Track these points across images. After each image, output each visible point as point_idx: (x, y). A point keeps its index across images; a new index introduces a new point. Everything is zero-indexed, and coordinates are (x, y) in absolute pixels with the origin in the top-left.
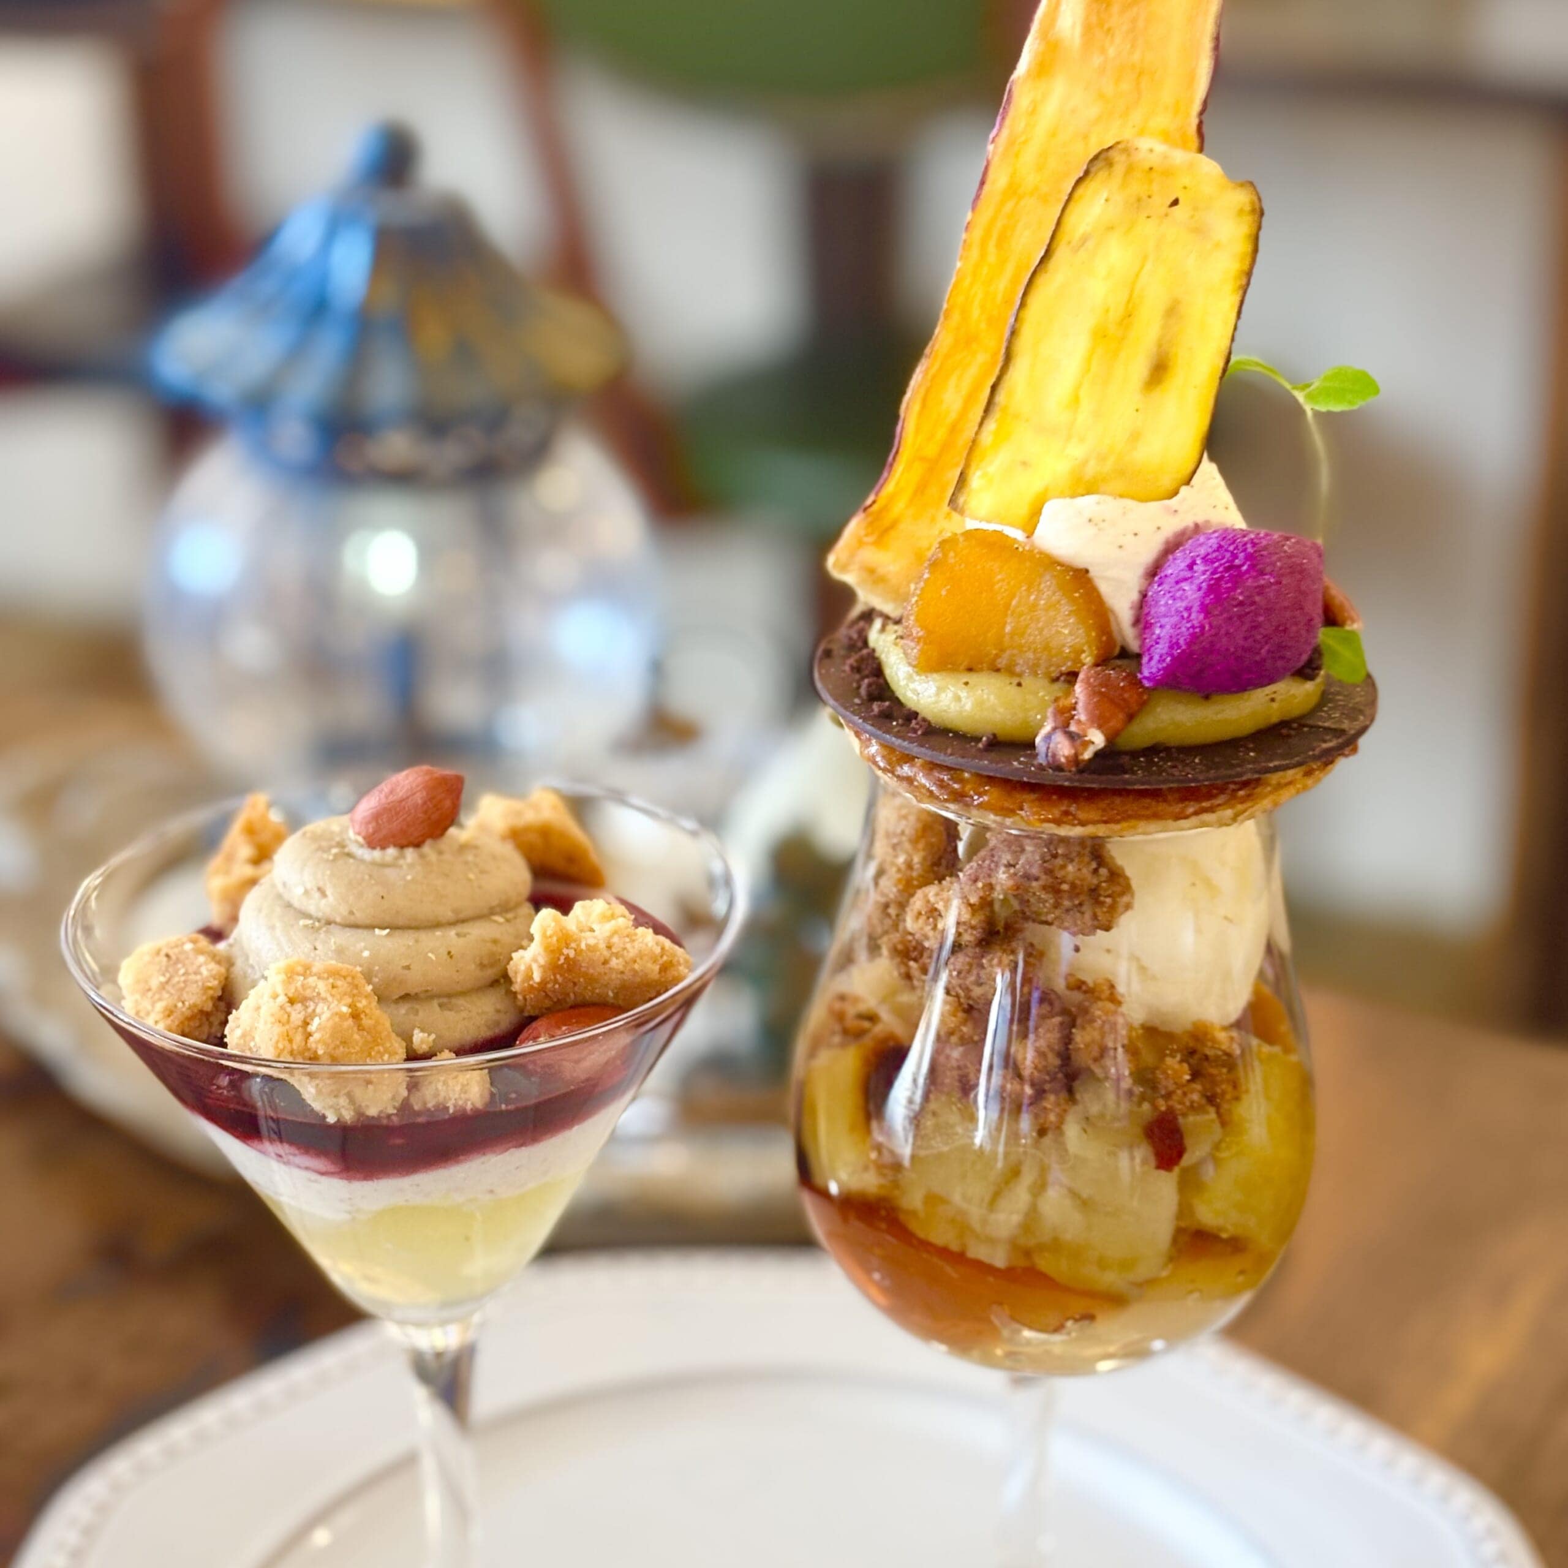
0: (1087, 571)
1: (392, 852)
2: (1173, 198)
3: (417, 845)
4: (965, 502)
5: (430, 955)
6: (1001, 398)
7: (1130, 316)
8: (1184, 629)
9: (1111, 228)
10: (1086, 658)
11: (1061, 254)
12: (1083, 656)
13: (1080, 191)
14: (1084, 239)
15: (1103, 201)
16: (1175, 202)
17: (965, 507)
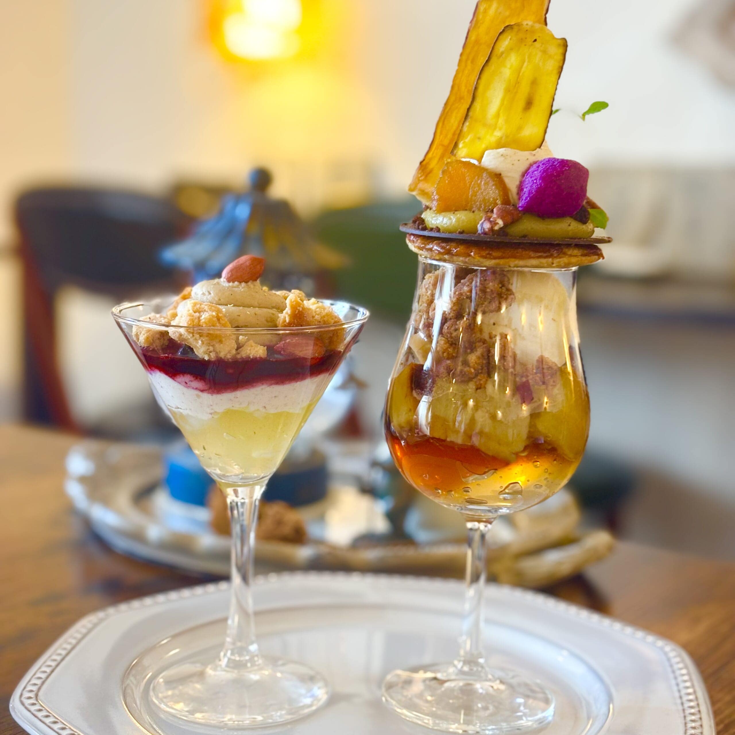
0: (500, 174)
1: (236, 283)
2: (535, 39)
3: (246, 282)
4: (457, 152)
5: (248, 312)
6: (471, 114)
7: (519, 83)
8: (534, 186)
9: (511, 49)
10: (499, 201)
11: (494, 59)
12: (498, 201)
13: (501, 37)
14: (502, 53)
15: (509, 39)
16: (535, 40)
17: (457, 154)
